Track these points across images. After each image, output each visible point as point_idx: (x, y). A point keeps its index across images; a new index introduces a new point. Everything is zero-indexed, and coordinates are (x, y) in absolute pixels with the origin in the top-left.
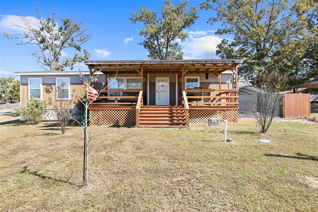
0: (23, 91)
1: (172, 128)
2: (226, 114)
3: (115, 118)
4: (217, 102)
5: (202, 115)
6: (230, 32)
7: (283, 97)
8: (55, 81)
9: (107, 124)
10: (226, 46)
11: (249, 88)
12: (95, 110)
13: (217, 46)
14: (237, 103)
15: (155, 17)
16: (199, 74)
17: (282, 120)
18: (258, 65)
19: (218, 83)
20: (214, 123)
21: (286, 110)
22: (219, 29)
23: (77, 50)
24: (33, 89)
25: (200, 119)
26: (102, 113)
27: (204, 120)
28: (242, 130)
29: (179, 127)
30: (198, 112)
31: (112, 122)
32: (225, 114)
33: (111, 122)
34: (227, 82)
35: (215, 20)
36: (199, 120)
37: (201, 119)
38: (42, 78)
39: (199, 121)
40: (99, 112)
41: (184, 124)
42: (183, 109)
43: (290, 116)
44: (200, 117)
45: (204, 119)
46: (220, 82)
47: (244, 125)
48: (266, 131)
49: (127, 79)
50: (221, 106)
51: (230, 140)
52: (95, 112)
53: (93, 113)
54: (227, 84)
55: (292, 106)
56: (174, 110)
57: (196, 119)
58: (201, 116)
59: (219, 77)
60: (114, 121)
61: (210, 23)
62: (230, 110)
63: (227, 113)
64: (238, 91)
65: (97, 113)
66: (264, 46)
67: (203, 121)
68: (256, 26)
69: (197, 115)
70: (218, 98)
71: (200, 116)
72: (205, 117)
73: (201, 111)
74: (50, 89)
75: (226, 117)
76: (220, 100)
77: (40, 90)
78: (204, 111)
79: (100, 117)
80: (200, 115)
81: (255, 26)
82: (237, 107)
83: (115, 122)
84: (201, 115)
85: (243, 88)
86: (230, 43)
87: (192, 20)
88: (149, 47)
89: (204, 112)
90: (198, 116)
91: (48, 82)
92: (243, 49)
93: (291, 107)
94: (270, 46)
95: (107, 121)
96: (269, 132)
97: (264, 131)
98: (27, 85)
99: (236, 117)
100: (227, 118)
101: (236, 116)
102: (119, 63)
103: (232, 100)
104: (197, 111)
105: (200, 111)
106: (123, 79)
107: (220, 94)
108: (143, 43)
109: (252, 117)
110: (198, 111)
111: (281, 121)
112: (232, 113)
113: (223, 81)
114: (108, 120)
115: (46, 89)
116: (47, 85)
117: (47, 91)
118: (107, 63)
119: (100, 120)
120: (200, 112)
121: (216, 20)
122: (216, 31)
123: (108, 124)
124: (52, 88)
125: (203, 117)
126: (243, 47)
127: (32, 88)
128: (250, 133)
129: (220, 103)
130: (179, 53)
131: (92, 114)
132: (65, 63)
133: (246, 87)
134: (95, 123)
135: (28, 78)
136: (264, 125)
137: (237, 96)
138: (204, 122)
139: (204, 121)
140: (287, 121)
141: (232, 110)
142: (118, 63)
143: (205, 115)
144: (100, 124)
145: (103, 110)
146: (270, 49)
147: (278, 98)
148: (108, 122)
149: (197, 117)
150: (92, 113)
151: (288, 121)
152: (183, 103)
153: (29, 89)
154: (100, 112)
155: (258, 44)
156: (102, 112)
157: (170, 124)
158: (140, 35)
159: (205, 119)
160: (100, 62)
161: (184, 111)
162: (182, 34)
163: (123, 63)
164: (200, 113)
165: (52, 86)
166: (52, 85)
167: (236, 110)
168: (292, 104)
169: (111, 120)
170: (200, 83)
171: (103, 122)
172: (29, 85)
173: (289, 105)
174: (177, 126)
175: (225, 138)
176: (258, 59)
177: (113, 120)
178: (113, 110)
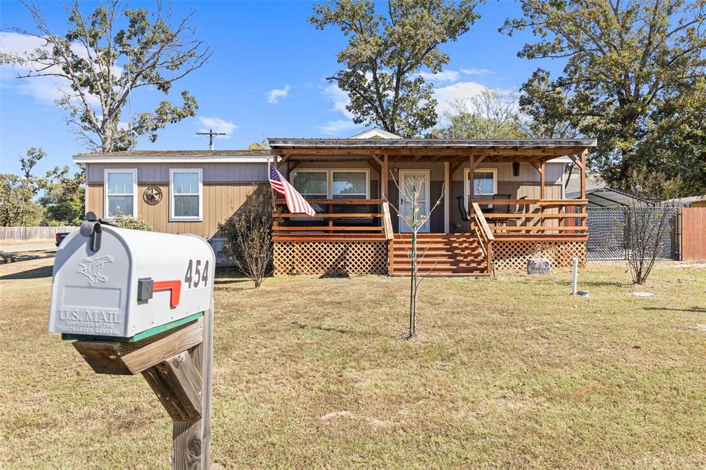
0: (92, 199)
1: (462, 278)
2: (562, 252)
3: (328, 260)
4: (535, 225)
5: (513, 252)
6: (553, 51)
7: (678, 215)
8: (168, 176)
9: (311, 271)
10: (543, 87)
11: (605, 194)
12: (285, 243)
13: (521, 87)
14: (584, 227)
15: (371, 14)
16: (495, 164)
17: (677, 264)
18: (624, 137)
19: (539, 184)
20: (539, 269)
21: (684, 242)
22: (526, 46)
23: (159, 89)
24: (116, 194)
25: (508, 261)
26: (300, 249)
27: (516, 263)
28: (598, 280)
29: (474, 276)
30: (504, 247)
31: (322, 268)
32: (559, 252)
33: (320, 268)
34: (558, 182)
35: (518, 25)
36: (505, 263)
37: (510, 261)
38: (137, 169)
39: (505, 266)
40: (293, 246)
41: (482, 270)
42: (474, 241)
43: (693, 256)
44: (508, 258)
45: (516, 260)
46: (543, 182)
47: (599, 272)
48: (644, 280)
49: (334, 173)
50: (545, 233)
51: (584, 291)
52: (285, 246)
53: (282, 249)
54: (559, 185)
55: (698, 235)
56: (455, 242)
57: (499, 261)
58: (510, 255)
59: (540, 169)
60: (325, 266)
61: (506, 31)
62: (569, 243)
63: (564, 248)
64: (587, 203)
65: (290, 249)
66: (637, 90)
67: (514, 266)
68: (617, 43)
69: (501, 253)
70: (537, 217)
71: (507, 255)
72: (519, 258)
73: (510, 244)
74: (156, 194)
75: (562, 257)
76: (543, 221)
77: (132, 196)
78: (516, 244)
79: (297, 257)
80: (507, 252)
81: (615, 45)
82: (585, 236)
83: (328, 269)
84: (510, 252)
85: (590, 194)
86: (553, 78)
87: (462, 24)
88: (353, 87)
89: (516, 247)
90: (504, 255)
91: (151, 180)
92: (587, 97)
93: (696, 238)
94: (649, 93)
95: (311, 266)
96: (648, 283)
97: (640, 280)
98: (102, 185)
99: (583, 257)
100: (564, 259)
101: (582, 254)
102: (343, 144)
103: (569, 223)
104: (501, 244)
105: (507, 244)
106: (326, 173)
107: (544, 208)
108: (337, 76)
109: (612, 260)
110: (504, 244)
111: (673, 266)
112: (575, 249)
113: (550, 180)
114: (314, 263)
115: (147, 196)
116: (148, 185)
117: (150, 200)
118: (316, 144)
119: (297, 263)
120: (507, 247)
121: (522, 25)
122: (521, 50)
123: (314, 271)
124: (160, 193)
125: (513, 258)
126: (587, 92)
127: (114, 192)
128: (614, 284)
129: (542, 228)
130: (427, 101)
131: (279, 251)
132: (137, 125)
133: (598, 191)
134: (285, 271)
135: (105, 170)
136: (640, 269)
137: (584, 214)
138: (517, 269)
139: (517, 266)
140: (685, 266)
141: (574, 243)
142: (340, 143)
143: (518, 252)
144: (295, 272)
145: (303, 243)
146: (652, 99)
147: (669, 217)
148: (314, 268)
149: (502, 258)
150: (279, 249)
151: (688, 266)
152: (472, 229)
153: (107, 194)
154: (297, 246)
155: (621, 85)
156: (300, 246)
157: (454, 271)
158: (339, 61)
159: (519, 260)
160: (303, 143)
161: (475, 244)
162: (436, 57)
163: (351, 144)
164: (507, 250)
165: (161, 188)
166: (161, 185)
167: (582, 243)
168: (697, 230)
169: (320, 263)
170: (499, 183)
171: (303, 268)
172: (106, 185)
173: (692, 233)
174: (471, 274)
175: (573, 291)
176: (623, 121)
177: (325, 263)
178: (325, 243)
